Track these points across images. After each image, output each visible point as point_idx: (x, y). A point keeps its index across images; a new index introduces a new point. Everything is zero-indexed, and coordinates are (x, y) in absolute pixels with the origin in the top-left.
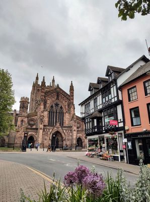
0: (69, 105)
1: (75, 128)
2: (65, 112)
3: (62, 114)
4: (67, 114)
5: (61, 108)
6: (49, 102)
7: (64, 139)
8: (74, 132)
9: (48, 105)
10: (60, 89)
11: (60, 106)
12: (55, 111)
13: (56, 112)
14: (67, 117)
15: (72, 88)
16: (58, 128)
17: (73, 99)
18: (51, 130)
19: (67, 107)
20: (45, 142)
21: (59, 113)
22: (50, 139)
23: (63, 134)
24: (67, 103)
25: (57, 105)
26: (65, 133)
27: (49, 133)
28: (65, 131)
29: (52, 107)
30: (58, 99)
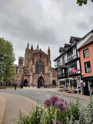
0: (47, 61)
1: (51, 75)
2: (45, 65)
3: (43, 66)
4: (46, 67)
5: (43, 63)
6: (35, 59)
7: (45, 81)
8: (51, 77)
9: (35, 61)
10: (42, 51)
11: (42, 62)
13: (40, 66)
14: (46, 68)
15: (49, 51)
16: (41, 75)
17: (50, 58)
18: (37, 76)
19: (46, 62)
20: (34, 83)
21: (42, 66)
22: (36, 81)
23: (44, 79)
24: (46, 60)
25: (40, 61)
26: (45, 78)
27: (36, 78)
28: (45, 76)
29: (37, 62)
30: (41, 57)
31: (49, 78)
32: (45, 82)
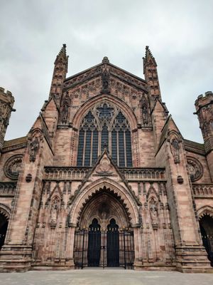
0: (145, 107)
2: (133, 126)
5: (121, 117)
6: (77, 102)
8: (178, 188)
9: (73, 111)
11: (116, 113)
12: (100, 129)
13: (105, 132)
16: (105, 175)
18: (75, 186)
19: (138, 112)
20: (49, 236)
21: (114, 132)
22: (69, 225)
24: (137, 103)
25: (105, 110)
27: (66, 199)
28: (135, 188)
29: (90, 116)
30: (106, 92)
31: (164, 200)
32: (139, 226)
